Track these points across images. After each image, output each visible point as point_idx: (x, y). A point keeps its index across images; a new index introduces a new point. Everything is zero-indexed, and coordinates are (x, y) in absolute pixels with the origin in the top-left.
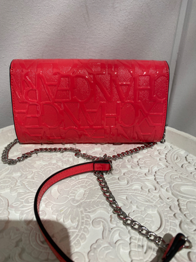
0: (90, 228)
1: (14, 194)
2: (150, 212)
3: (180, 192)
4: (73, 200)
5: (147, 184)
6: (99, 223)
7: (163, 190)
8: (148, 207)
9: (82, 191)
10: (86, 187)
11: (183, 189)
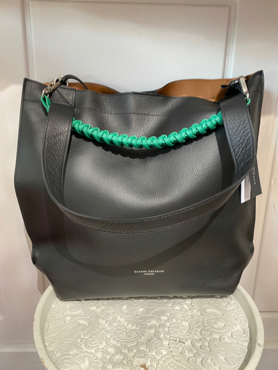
0: (147, 331)
1: (99, 310)
2: (184, 323)
3: (206, 312)
4: (137, 315)
5: (185, 306)
6: (152, 328)
7: (195, 311)
8: (183, 321)
9: (142, 309)
10: (143, 307)
11: (208, 310)
